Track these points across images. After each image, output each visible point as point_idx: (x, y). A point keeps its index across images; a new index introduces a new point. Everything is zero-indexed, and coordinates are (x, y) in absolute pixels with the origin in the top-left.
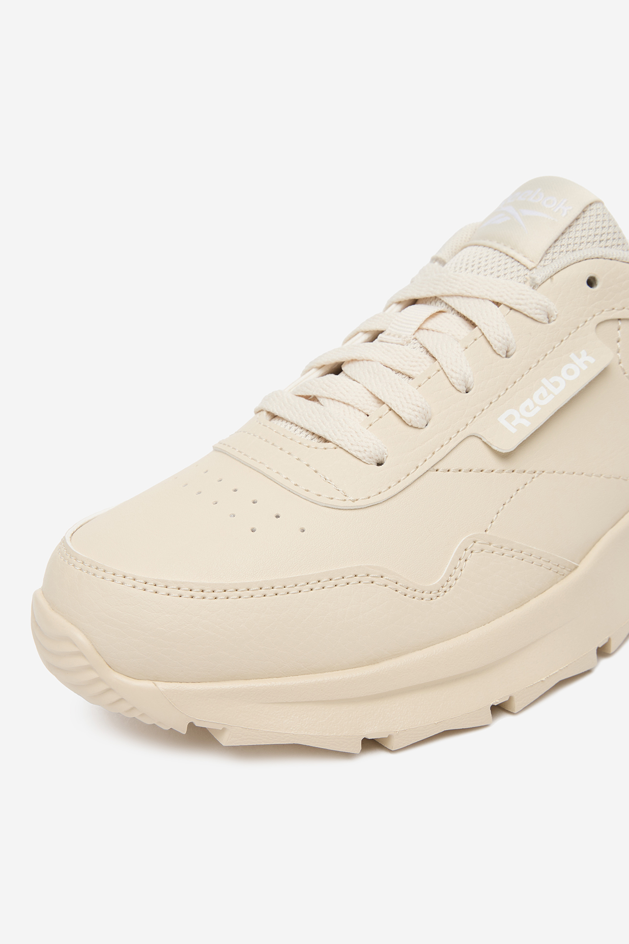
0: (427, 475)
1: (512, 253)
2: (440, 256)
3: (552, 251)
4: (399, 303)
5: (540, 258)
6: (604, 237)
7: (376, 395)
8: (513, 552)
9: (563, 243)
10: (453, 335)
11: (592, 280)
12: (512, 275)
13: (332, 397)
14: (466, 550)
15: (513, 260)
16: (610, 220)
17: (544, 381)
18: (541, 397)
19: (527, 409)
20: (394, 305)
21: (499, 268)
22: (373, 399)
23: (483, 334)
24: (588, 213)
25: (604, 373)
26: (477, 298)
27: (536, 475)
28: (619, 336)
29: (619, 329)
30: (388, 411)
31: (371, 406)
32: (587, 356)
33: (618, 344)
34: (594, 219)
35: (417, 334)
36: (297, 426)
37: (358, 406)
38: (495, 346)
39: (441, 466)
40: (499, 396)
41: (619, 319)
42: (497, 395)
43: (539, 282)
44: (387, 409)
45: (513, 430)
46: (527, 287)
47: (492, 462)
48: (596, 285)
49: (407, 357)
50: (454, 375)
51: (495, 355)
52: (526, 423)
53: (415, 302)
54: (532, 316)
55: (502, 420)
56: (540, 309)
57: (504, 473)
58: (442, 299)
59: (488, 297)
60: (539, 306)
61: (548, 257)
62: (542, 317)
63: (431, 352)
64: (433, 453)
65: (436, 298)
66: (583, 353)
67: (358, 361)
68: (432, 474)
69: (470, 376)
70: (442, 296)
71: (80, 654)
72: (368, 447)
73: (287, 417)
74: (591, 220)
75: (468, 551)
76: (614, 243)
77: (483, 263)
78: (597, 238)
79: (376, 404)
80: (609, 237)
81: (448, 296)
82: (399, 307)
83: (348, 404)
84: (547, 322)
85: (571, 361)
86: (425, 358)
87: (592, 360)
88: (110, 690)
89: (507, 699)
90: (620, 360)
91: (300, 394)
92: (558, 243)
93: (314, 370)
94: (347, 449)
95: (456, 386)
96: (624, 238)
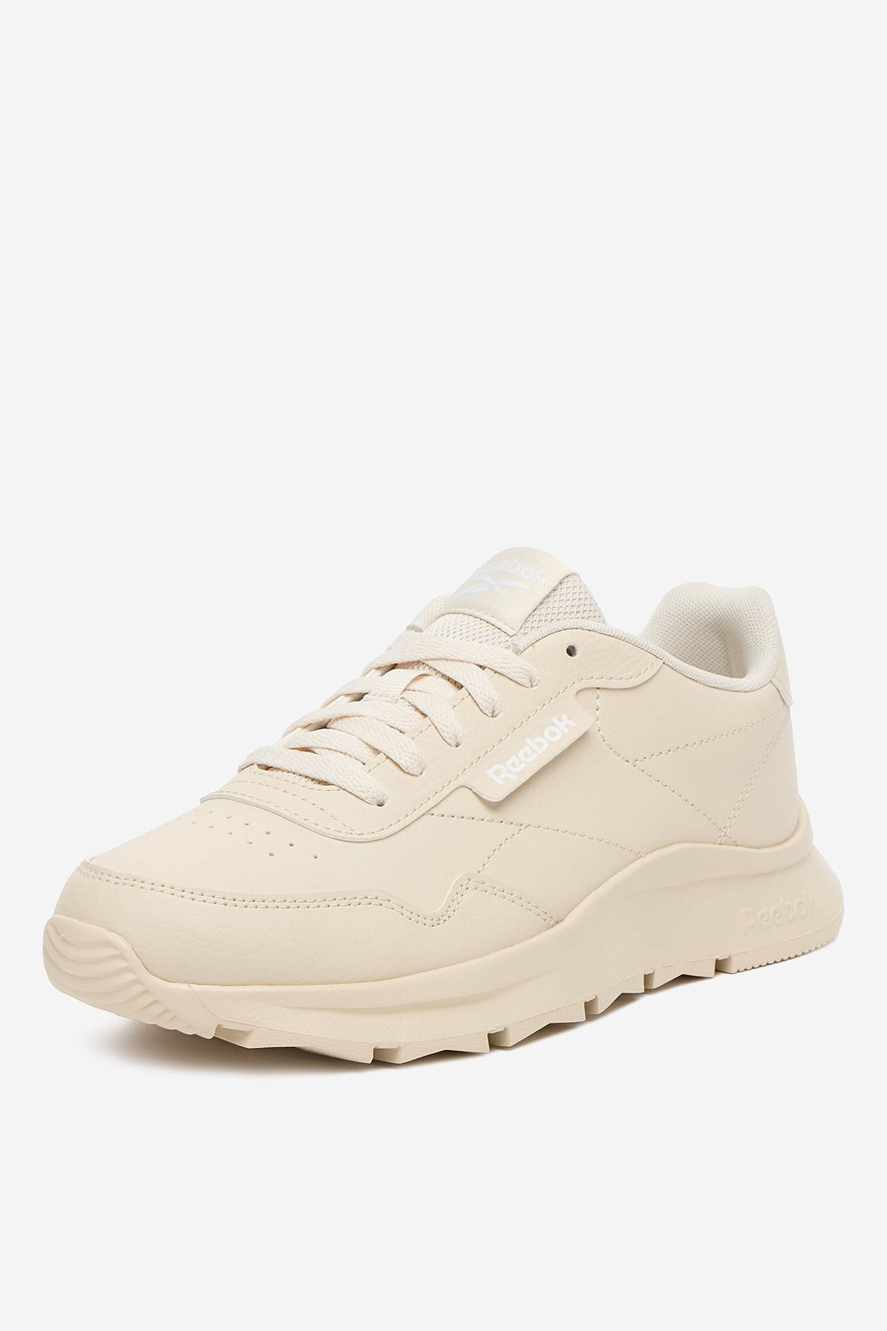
0: (423, 818)
1: (492, 620)
2: (416, 624)
3: (531, 619)
4: (378, 668)
5: (520, 625)
6: (581, 609)
7: (373, 745)
8: (504, 893)
9: (542, 612)
10: (440, 696)
11: (571, 650)
12: (494, 641)
13: (329, 747)
14: (462, 886)
15: (494, 627)
16: (586, 592)
17: (528, 741)
18: (526, 755)
19: (513, 765)
20: (373, 670)
21: (481, 635)
22: (369, 750)
23: (470, 694)
24: (565, 585)
25: (584, 737)
26: (462, 661)
27: (522, 827)
28: (598, 704)
29: (598, 698)
30: (385, 759)
31: (368, 755)
32: (568, 719)
33: (597, 712)
34: (570, 590)
35: (404, 694)
36: (294, 773)
37: (354, 755)
38: (482, 705)
39: (436, 811)
40: (487, 752)
41: (598, 688)
42: (485, 751)
43: (522, 648)
44: (385, 757)
45: (502, 783)
46: (509, 652)
47: (482, 811)
48: (576, 654)
49: (398, 713)
50: (445, 729)
51: (481, 713)
52: (514, 777)
53: (394, 666)
54: (515, 679)
55: (490, 773)
56: (523, 674)
57: (494, 822)
58: (426, 662)
59: (473, 661)
60: (522, 670)
61: (527, 625)
62: (525, 681)
63: (421, 709)
64: (429, 799)
65: (418, 662)
66: (564, 717)
67: (349, 717)
68: (428, 817)
69: (459, 732)
70: (426, 660)
71: (121, 957)
72: (371, 788)
73: (283, 766)
74: (569, 592)
75: (464, 887)
76: (590, 614)
77: (465, 630)
78: (574, 609)
79: (371, 754)
80: (585, 608)
81: (432, 660)
82: (379, 672)
83: (345, 754)
84: (530, 686)
85: (554, 724)
86: (415, 715)
87: (573, 724)
88: (146, 992)
89: (502, 1030)
90: (600, 728)
91: (294, 747)
92: (537, 612)
93: (299, 729)
94: (350, 790)
95: (447, 739)
96: (600, 610)
